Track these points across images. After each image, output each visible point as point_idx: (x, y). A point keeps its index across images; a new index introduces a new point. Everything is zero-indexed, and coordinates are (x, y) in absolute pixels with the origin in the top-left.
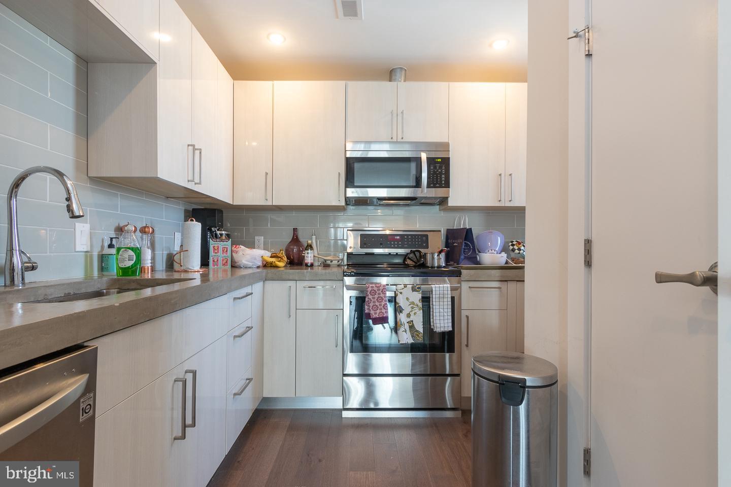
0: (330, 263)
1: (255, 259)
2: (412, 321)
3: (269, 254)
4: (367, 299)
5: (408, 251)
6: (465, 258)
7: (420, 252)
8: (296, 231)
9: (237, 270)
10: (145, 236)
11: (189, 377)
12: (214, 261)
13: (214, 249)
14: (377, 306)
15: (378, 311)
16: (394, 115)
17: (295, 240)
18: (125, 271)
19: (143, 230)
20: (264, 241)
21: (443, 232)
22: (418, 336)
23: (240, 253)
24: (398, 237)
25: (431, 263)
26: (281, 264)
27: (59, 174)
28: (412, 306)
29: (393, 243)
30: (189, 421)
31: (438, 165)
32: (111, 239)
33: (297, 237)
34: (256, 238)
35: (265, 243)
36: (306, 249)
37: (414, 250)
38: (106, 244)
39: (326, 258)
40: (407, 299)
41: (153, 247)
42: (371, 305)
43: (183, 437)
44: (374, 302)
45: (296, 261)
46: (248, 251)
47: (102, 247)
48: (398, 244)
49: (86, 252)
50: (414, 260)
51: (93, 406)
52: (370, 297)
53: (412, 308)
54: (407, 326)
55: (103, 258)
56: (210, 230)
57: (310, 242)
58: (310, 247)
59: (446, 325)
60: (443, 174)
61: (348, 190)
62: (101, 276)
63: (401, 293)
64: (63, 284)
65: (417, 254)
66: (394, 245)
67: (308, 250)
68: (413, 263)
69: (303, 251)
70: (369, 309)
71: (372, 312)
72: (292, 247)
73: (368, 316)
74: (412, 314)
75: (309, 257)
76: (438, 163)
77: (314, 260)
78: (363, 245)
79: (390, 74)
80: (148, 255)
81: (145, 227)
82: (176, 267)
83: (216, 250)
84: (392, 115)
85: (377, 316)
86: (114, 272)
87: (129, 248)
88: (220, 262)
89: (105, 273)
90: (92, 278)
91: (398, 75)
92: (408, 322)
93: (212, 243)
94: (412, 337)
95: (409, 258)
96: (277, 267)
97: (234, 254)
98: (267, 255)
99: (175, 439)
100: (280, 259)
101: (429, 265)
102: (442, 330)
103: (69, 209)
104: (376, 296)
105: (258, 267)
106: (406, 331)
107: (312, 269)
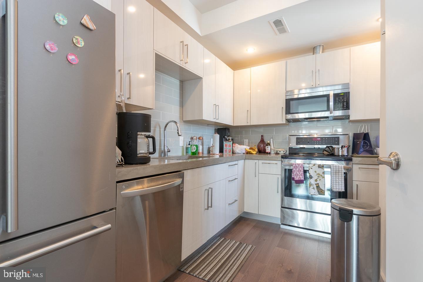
0: (279, 153)
1: (242, 150)
2: (318, 184)
3: (249, 148)
4: (293, 171)
5: (325, 146)
6: (364, 151)
7: (332, 147)
8: (263, 137)
9: (234, 154)
10: (200, 141)
11: (210, 190)
12: (225, 150)
13: (225, 145)
14: (298, 174)
15: (298, 177)
16: (313, 73)
17: (262, 141)
18: (194, 153)
19: (199, 139)
20: (248, 142)
21: (351, 135)
22: (322, 192)
23: (236, 147)
24: (319, 139)
25: (337, 153)
26: (254, 152)
27: (176, 122)
28: (318, 175)
29: (315, 142)
30: (210, 205)
31: (341, 97)
32: (189, 142)
33: (263, 139)
34: (245, 140)
35: (249, 143)
36: (267, 145)
37: (329, 146)
38: (188, 144)
39: (277, 150)
40: (315, 172)
41: (202, 145)
42: (295, 173)
43: (208, 209)
44: (296, 172)
45: (262, 151)
46: (239, 146)
47: (187, 145)
48: (319, 143)
49: (182, 146)
50: (329, 152)
51: (183, 188)
52: (294, 169)
53: (318, 177)
54: (315, 186)
55: (187, 148)
56: (224, 137)
57: (268, 142)
58: (269, 144)
59: (340, 188)
60: (345, 102)
61: (287, 115)
62: (186, 155)
63: (311, 168)
64: (176, 157)
65: (331, 148)
66: (316, 143)
67: (268, 146)
68: (328, 153)
69: (266, 146)
70: (293, 175)
71: (295, 177)
72: (260, 144)
73: (293, 179)
74: (318, 180)
75: (268, 149)
76: (342, 96)
77: (271, 151)
78: (298, 143)
79: (313, 50)
80: (200, 148)
81: (200, 137)
82: (211, 152)
83: (226, 146)
84: (312, 73)
85: (297, 179)
86: (190, 154)
87: (194, 145)
88: (228, 151)
89: (187, 154)
90: (184, 155)
91: (318, 50)
92: (315, 184)
93: (225, 143)
94: (318, 192)
95: (325, 151)
96: (252, 154)
97: (233, 148)
98: (248, 148)
99: (205, 209)
100: (254, 150)
101: (336, 154)
102: (337, 190)
103: (178, 133)
104: (297, 169)
105: (244, 154)
106: (314, 189)
107: (270, 155)
